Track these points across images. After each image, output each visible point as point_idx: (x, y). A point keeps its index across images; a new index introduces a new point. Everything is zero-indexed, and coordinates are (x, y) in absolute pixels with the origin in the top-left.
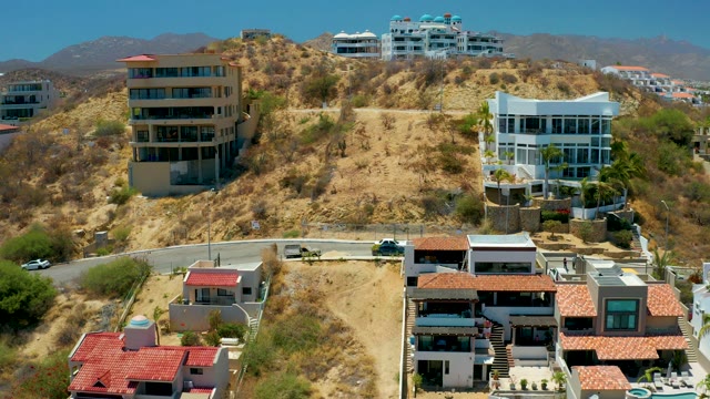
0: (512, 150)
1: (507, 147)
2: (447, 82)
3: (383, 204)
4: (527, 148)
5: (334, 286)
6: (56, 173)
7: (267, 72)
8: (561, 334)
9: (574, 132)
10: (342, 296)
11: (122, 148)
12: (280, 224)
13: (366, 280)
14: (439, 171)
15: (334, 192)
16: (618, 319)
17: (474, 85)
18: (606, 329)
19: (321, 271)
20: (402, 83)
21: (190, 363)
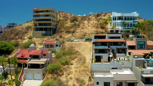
0: (116, 24)
1: (115, 24)
2: (102, 16)
3: (88, 34)
4: (119, 23)
5: (77, 45)
6: (17, 34)
7: (63, 17)
8: (128, 50)
9: (129, 20)
10: (78, 47)
11: (31, 30)
12: (65, 39)
13: (84, 44)
14: (100, 29)
15: (77, 32)
16: (141, 46)
17: (107, 16)
18: (138, 48)
19: (74, 43)
20: (92, 17)
21: (43, 53)
